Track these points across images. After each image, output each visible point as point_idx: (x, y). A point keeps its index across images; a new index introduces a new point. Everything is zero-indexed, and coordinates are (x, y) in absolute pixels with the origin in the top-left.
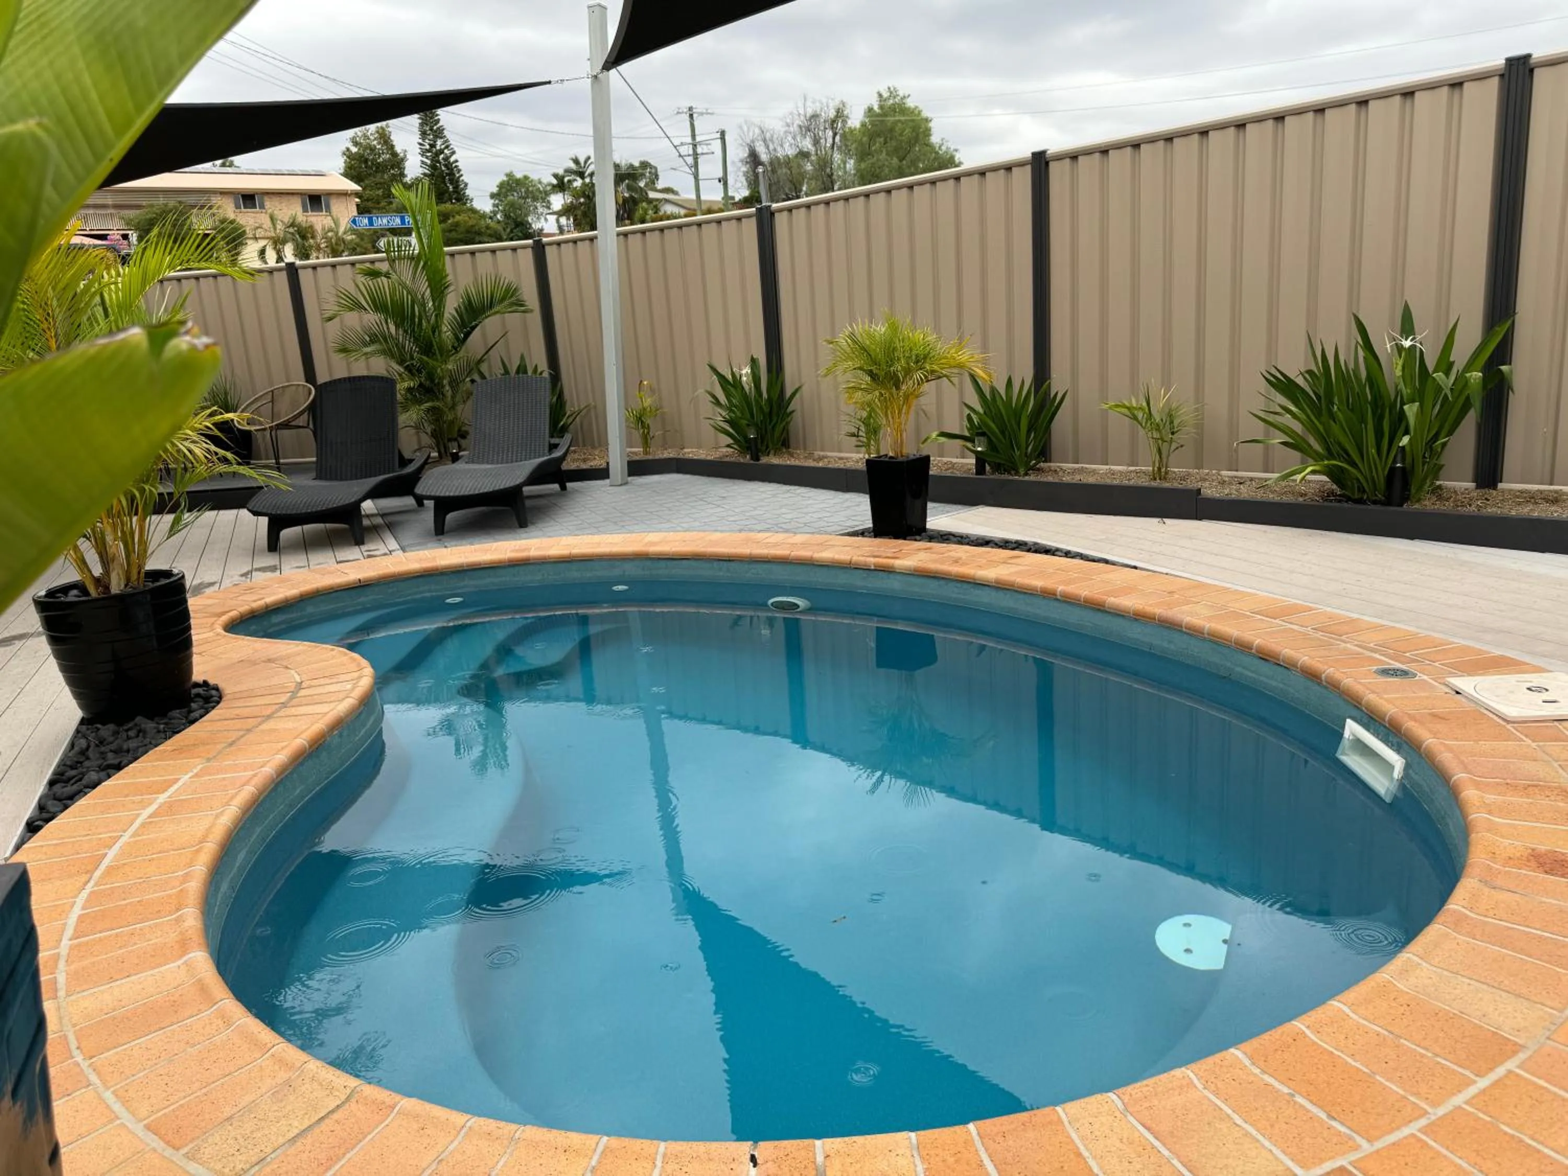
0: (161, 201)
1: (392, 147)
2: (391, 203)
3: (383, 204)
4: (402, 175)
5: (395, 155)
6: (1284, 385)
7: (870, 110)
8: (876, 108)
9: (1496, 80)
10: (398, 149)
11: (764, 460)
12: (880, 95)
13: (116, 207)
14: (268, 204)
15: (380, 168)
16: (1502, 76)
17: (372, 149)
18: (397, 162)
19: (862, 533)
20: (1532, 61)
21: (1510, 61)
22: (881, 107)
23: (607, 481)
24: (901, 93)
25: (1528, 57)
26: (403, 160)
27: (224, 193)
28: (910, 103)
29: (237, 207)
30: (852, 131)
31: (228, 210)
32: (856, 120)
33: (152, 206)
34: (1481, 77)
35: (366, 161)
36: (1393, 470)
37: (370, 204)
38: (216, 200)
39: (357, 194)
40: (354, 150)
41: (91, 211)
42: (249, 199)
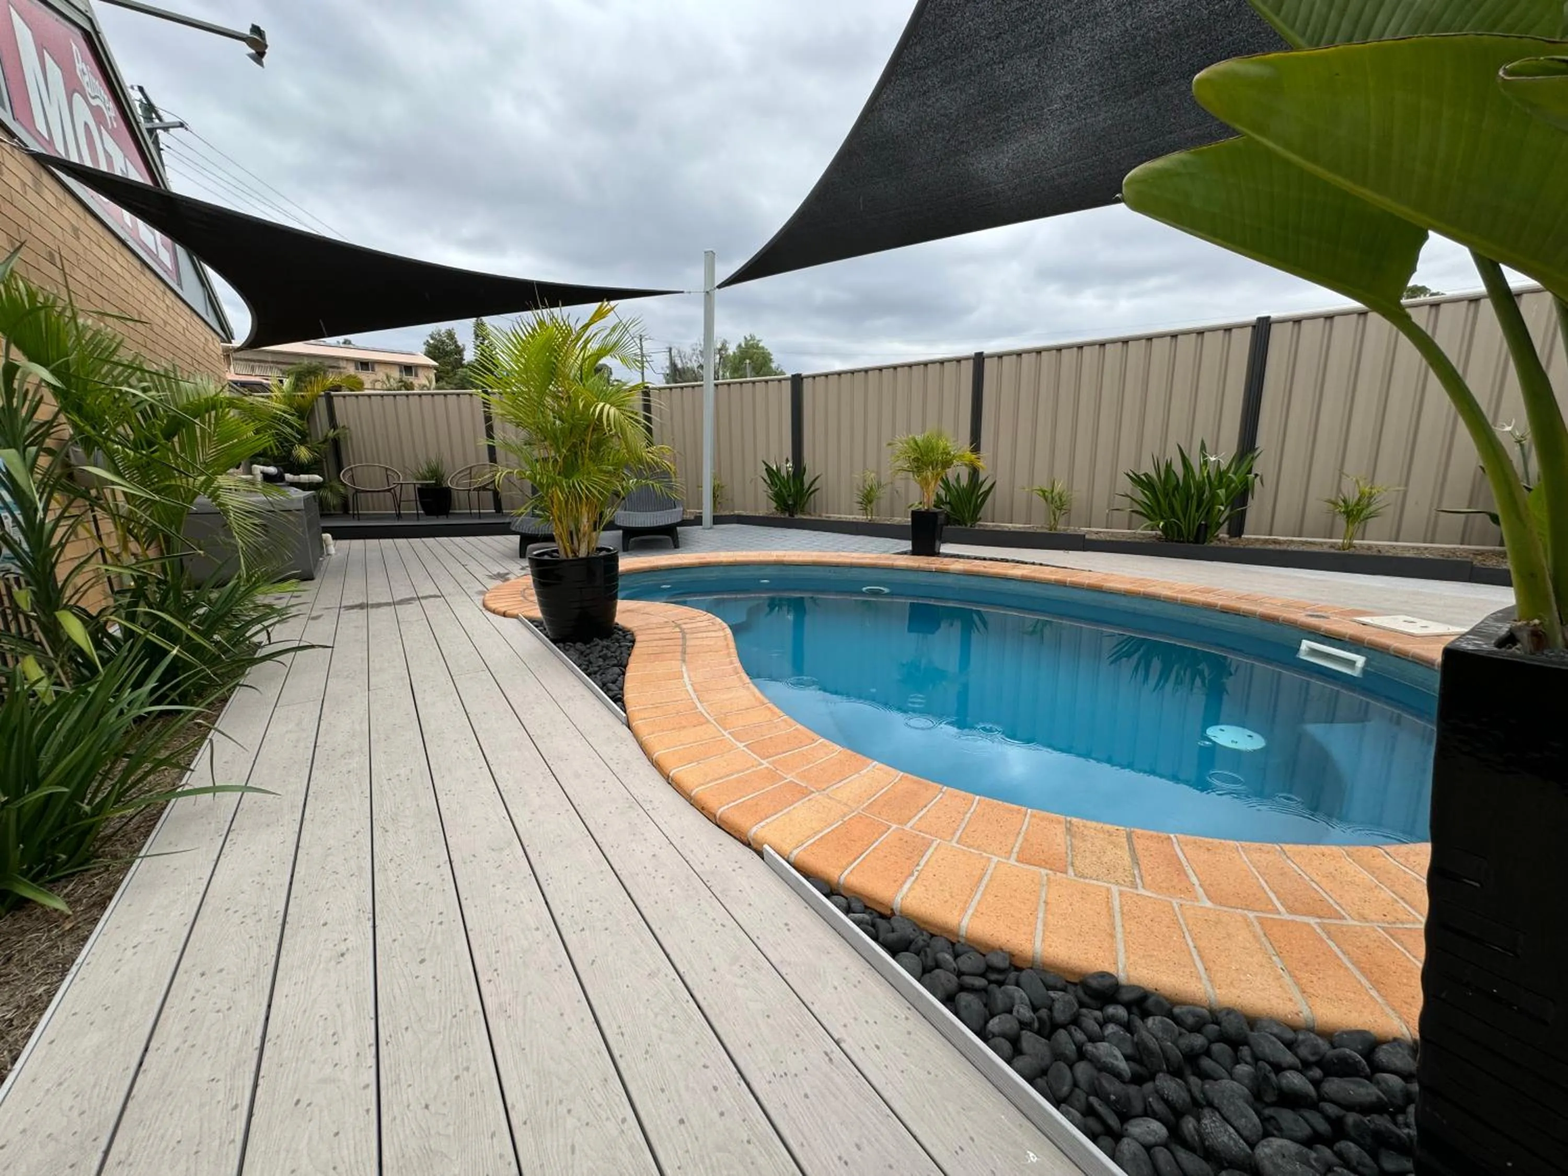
0: (306, 361)
1: (456, 342)
2: (455, 374)
3: (451, 374)
4: (462, 359)
5: (457, 346)
6: (1136, 480)
7: (740, 346)
8: (743, 345)
9: (1250, 329)
10: (460, 344)
11: (797, 517)
12: (746, 338)
13: (273, 362)
14: (377, 368)
15: (447, 354)
16: (1254, 327)
17: (443, 342)
18: (459, 351)
19: (905, 553)
20: (1271, 320)
21: (1260, 319)
22: (746, 345)
23: (700, 527)
24: (757, 338)
25: (1269, 318)
26: (463, 350)
27: (348, 360)
28: (761, 345)
29: (357, 369)
30: (728, 356)
31: (351, 370)
32: (732, 349)
33: (300, 364)
34: (1242, 326)
35: (439, 349)
36: (1200, 525)
37: (442, 374)
38: (342, 364)
39: (435, 368)
40: (432, 342)
41: (257, 364)
42: (365, 365)
